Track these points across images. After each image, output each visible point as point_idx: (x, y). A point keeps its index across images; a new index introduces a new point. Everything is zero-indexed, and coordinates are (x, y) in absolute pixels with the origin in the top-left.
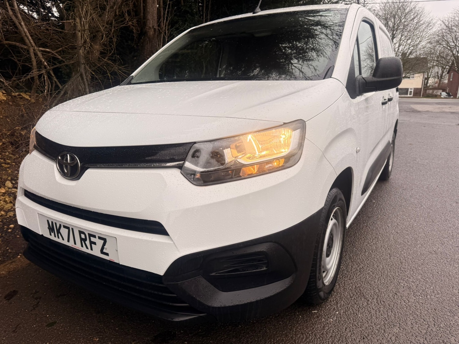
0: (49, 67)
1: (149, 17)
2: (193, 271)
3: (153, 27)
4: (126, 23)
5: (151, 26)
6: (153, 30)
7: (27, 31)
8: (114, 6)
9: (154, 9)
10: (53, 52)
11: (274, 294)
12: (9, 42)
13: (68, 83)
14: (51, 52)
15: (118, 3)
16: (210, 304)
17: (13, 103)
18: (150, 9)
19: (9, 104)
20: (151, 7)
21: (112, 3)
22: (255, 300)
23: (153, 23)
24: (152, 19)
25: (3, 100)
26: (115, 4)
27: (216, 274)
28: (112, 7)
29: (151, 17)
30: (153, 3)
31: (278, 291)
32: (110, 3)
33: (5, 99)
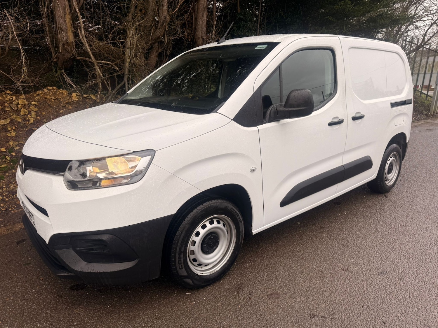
0: (103, 77)
1: (199, 29)
2: (66, 245)
3: (202, 37)
4: (178, 36)
5: (200, 36)
6: (201, 40)
7: (90, 51)
8: (164, 24)
9: (203, 22)
10: (112, 64)
11: (118, 270)
12: (81, 58)
13: (114, 90)
14: (111, 64)
15: (167, 21)
16: (74, 268)
17: (82, 103)
18: (200, 22)
19: (80, 104)
20: (200, 20)
21: (162, 22)
22: (103, 272)
23: (201, 34)
24: (201, 30)
25: (76, 100)
26: (164, 22)
27: (80, 249)
28: (162, 25)
29: (200, 29)
30: (203, 16)
31: (121, 269)
32: (160, 21)
33: (77, 100)
